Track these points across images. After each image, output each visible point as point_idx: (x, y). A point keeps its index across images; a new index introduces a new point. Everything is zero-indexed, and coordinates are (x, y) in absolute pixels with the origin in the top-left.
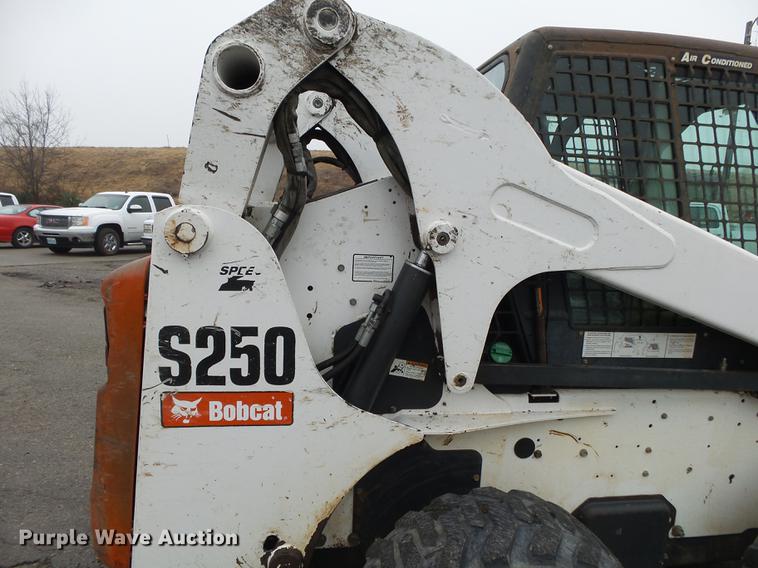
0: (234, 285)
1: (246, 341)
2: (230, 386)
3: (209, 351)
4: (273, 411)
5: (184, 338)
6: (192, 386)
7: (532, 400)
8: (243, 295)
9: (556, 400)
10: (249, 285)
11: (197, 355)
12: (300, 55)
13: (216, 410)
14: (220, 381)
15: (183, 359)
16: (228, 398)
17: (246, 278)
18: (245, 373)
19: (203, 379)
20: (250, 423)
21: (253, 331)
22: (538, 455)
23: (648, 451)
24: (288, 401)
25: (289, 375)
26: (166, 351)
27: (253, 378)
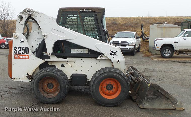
0: (22, 42)
1: (23, 49)
2: (22, 54)
3: (19, 50)
4: (27, 57)
5: (17, 48)
6: (17, 54)
7: (63, 59)
8: (23, 43)
9: (67, 59)
10: (23, 42)
11: (18, 50)
12: (27, 15)
13: (20, 57)
14: (21, 53)
15: (16, 51)
16: (22, 55)
17: (23, 41)
18: (23, 52)
19: (19, 53)
20: (24, 59)
21: (24, 47)
22: (65, 67)
23: (82, 67)
24: (28, 56)
25: (28, 53)
26: (15, 50)
27: (24, 53)
